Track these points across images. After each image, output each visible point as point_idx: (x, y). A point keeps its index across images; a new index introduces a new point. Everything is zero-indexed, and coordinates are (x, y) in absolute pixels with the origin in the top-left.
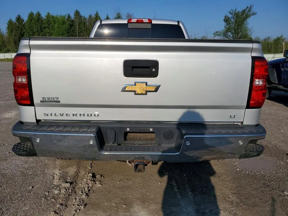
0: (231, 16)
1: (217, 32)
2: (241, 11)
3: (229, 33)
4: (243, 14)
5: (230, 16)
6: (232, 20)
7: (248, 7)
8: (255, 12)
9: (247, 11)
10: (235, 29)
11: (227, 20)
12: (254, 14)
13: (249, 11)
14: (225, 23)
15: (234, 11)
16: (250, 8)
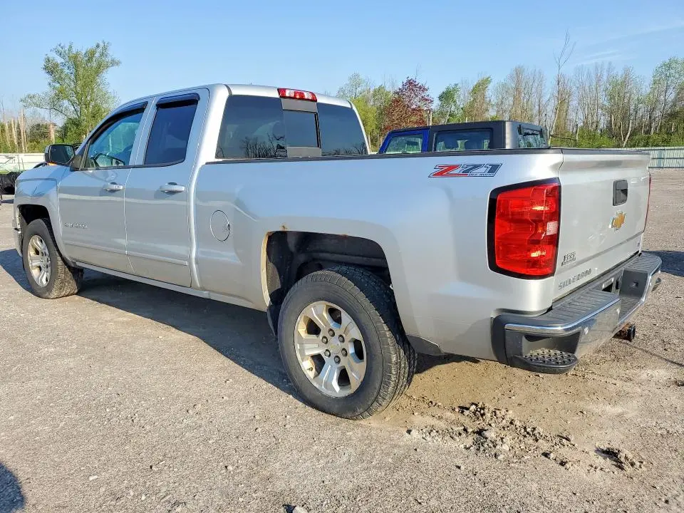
0: (63, 61)
1: (31, 97)
2: (84, 52)
3: (66, 103)
4: (90, 60)
5: (59, 60)
6: (66, 71)
7: (98, 46)
8: (117, 60)
9: (97, 55)
10: (77, 93)
11: (51, 69)
12: (114, 63)
13: (102, 54)
14: (47, 76)
15: (66, 49)
16: (105, 48)
